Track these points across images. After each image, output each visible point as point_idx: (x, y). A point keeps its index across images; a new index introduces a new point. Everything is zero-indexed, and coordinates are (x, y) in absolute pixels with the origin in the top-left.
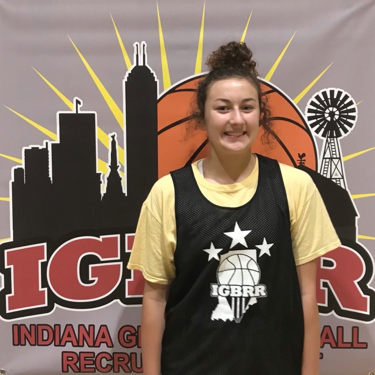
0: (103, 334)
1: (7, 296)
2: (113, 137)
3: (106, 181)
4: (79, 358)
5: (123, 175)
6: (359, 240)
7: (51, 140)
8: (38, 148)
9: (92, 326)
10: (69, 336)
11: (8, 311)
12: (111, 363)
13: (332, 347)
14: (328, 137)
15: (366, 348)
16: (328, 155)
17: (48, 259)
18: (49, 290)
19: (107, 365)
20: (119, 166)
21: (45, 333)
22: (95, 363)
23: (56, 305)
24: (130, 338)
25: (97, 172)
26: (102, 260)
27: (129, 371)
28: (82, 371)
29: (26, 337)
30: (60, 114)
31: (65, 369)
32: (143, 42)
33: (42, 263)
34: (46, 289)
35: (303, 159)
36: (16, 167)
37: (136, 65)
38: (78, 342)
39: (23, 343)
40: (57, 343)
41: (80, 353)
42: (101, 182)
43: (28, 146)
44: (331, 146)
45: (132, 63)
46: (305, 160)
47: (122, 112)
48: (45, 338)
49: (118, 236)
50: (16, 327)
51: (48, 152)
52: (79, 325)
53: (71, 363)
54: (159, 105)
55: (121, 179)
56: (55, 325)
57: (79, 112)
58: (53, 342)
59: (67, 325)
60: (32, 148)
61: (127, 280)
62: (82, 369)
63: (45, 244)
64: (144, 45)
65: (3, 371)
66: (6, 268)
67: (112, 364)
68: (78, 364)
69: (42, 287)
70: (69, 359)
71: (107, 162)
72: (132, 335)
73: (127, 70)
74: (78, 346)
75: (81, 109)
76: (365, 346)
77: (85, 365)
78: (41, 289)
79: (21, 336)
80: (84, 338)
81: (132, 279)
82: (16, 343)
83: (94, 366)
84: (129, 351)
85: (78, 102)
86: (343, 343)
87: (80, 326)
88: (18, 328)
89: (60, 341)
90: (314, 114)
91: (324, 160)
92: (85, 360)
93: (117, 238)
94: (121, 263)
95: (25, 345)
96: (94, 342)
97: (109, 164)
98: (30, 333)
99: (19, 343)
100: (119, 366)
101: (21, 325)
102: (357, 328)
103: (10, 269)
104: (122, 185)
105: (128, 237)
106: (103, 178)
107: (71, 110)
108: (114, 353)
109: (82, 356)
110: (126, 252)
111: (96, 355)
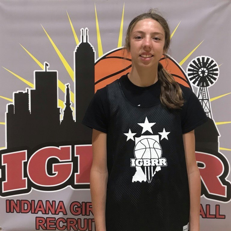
0: (61, 206)
1: (3, 182)
2: (68, 86)
3: (63, 113)
4: (46, 221)
5: (74, 109)
6: (220, 151)
7: (30, 87)
8: (22, 92)
9: (54, 202)
10: (40, 207)
11: (3, 192)
12: (65, 224)
13: (203, 218)
14: (201, 86)
16: (201, 98)
17: (28, 160)
18: (28, 179)
19: (63, 226)
20: (71, 104)
21: (26, 205)
22: (55, 224)
23: (32, 188)
24: (77, 209)
25: (58, 107)
26: (60, 161)
27: (76, 230)
28: (48, 229)
29: (14, 208)
30: (36, 72)
31: (38, 228)
32: (87, 28)
33: (24, 162)
34: (26, 178)
36: (9, 104)
37: (82, 42)
38: (45, 211)
39: (12, 211)
40: (33, 212)
41: (47, 218)
42: (60, 114)
43: (16, 91)
44: (203, 92)
47: (73, 70)
48: (26, 208)
49: (70, 146)
50: (8, 202)
51: (28, 95)
52: (46, 201)
53: (41, 224)
54: (96, 66)
55: (72, 111)
56: (32, 201)
57: (47, 71)
59: (39, 201)
60: (19, 92)
61: (76, 174)
63: (26, 151)
64: (87, 30)
66: (2, 165)
68: (45, 225)
70: (40, 221)
71: (64, 101)
72: (78, 207)
73: (77, 45)
74: (46, 213)
75: (49, 69)
76: (223, 217)
77: (50, 225)
78: (23, 178)
79: (11, 207)
80: (49, 209)
81: (79, 173)
82: (8, 211)
83: (55, 226)
84: (76, 217)
85: (47, 65)
86: (210, 215)
88: (9, 202)
89: (35, 210)
90: (192, 72)
92: (50, 222)
93: (69, 147)
94: (72, 163)
95: (13, 212)
96: (56, 211)
98: (16, 205)
99: (10, 211)
100: (70, 226)
101: (11, 200)
102: (219, 205)
103: (5, 166)
104: (73, 115)
105: (77, 147)
106: (62, 111)
107: (42, 70)
108: (67, 219)
109: (48, 220)
110: (75, 156)
111: (56, 219)
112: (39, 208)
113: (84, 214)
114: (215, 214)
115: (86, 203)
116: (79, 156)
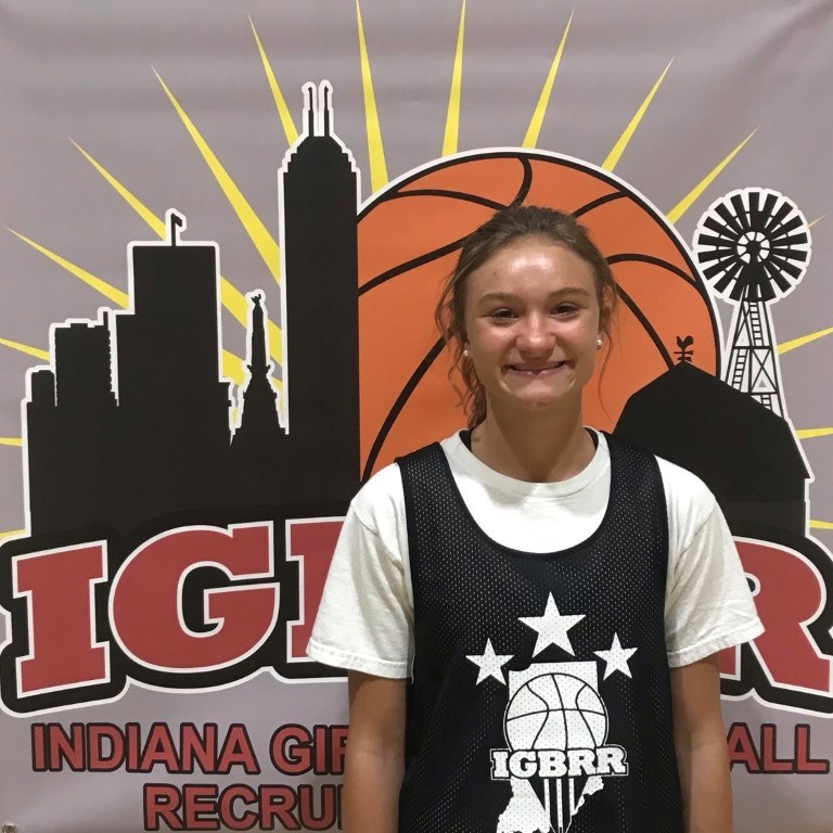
0: (237, 744)
1: (19, 660)
2: (256, 300)
3: (242, 401)
4: (182, 800)
5: (280, 387)
6: (813, 531)
7: (115, 306)
8: (86, 325)
9: (212, 727)
10: (160, 748)
11: (21, 695)
12: (254, 808)
13: (750, 771)
14: (744, 300)
15: (827, 772)
16: (743, 341)
17: (111, 575)
18: (114, 647)
19: (247, 813)
20: (269, 367)
21: (106, 742)
22: (217, 808)
23: (130, 681)
24: (296, 752)
25: (220, 381)
26: (233, 578)
27: (294, 825)
28: (189, 827)
29: (62, 753)
30: (136, 249)
31: (152, 824)
32: (325, 83)
33: (96, 585)
34: (106, 645)
35: (687, 349)
36: (37, 369)
37: (307, 135)
38: (180, 762)
39: (55, 765)
40: (134, 765)
41: (185, 786)
42: (229, 404)
43: (63, 321)
44: (752, 319)
45: (300, 132)
46: (691, 353)
47: (277, 242)
48: (106, 753)
49: (270, 524)
50: (39, 730)
51: (108, 334)
53: (165, 810)
54: (361, 226)
55: (275, 395)
56: (128, 725)
57: (179, 243)
58: (125, 763)
59: (155, 725)
60: (72, 325)
61: (290, 624)
62: (191, 822)
63: (103, 544)
64: (326, 90)
65: (10, 827)
66: (15, 597)
67: (257, 811)
68: (180, 812)
69: (98, 641)
70: (160, 800)
71: (244, 359)
72: (302, 745)
73: (288, 147)
74: (180, 771)
75: (183, 237)
76: (822, 767)
77: (197, 813)
78: (94, 645)
79: (50, 751)
80: (193, 754)
81: (301, 622)
82: (40, 765)
83: (216, 816)
84: (294, 782)
85: (176, 220)
86: (775, 760)
87: (185, 728)
88: (44, 731)
89: (140, 759)
90: (713, 248)
91: (736, 351)
92: (196, 802)
93: (266, 528)
94: (277, 586)
95: (60, 769)
96: (217, 762)
97: (249, 361)
98: (71, 743)
99: (48, 767)
100: (272, 814)
101: (50, 725)
102: (807, 726)
103: (24, 599)
104: (278, 409)
105: (293, 526)
106: (235, 395)
107: (158, 238)
108: (261, 787)
109: (191, 793)
110: (288, 559)
111: (220, 792)
112: (157, 750)
113: (324, 770)
114: (791, 756)
115: (329, 730)
116: (301, 559)
